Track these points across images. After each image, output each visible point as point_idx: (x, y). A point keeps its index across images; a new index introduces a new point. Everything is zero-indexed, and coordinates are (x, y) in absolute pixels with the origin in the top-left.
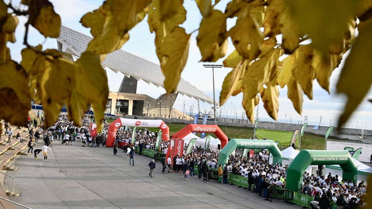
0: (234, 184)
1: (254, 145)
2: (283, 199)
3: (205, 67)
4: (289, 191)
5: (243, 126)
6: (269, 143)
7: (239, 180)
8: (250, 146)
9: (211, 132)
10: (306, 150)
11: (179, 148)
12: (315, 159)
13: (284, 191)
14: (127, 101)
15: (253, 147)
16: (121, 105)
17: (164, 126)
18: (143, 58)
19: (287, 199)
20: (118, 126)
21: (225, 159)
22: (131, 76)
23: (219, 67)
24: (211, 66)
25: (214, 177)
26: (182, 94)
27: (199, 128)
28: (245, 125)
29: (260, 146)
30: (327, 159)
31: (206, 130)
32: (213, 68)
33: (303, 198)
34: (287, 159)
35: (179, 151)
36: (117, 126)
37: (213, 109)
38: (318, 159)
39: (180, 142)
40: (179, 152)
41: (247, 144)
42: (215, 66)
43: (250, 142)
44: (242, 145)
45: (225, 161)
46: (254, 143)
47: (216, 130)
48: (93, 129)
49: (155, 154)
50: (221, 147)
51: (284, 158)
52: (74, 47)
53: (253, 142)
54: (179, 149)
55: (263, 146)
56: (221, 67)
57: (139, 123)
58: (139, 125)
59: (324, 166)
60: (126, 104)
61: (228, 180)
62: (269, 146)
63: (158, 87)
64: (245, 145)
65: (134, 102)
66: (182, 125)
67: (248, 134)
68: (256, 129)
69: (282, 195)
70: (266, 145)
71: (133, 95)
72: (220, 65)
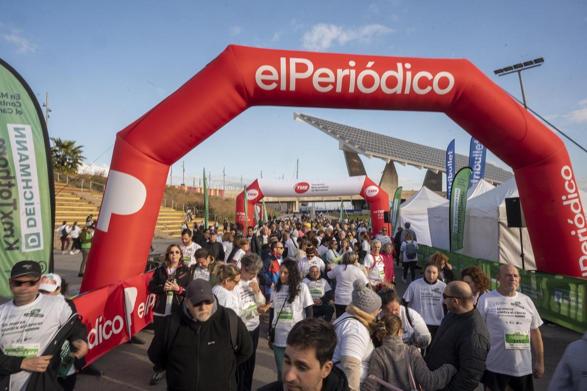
3: (500, 75)
17: (372, 191)
23: (534, 64)
24: (514, 70)
31: (369, 81)
32: (519, 71)
36: (249, 198)
42: (524, 67)
52: (350, 142)
56: (540, 65)
58: (304, 191)
72: (537, 61)
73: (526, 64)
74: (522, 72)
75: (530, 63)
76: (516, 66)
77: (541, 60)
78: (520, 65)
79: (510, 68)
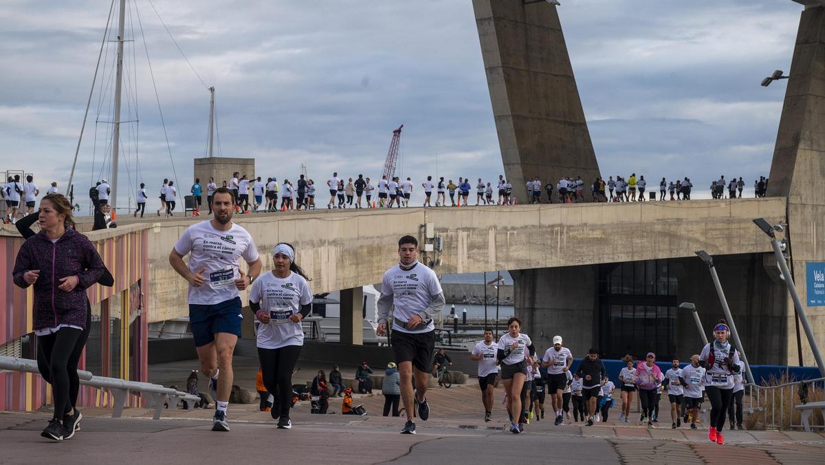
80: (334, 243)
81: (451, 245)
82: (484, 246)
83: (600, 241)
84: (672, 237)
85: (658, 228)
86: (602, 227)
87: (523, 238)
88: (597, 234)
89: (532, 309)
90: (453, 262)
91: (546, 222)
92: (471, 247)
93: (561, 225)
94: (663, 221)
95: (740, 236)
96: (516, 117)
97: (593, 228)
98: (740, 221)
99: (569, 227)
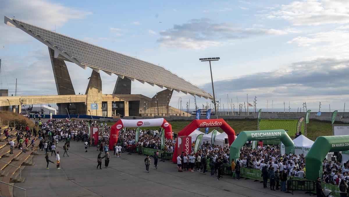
0: (249, 179)
1: (265, 136)
2: (304, 190)
3: (202, 61)
4: (310, 181)
5: (244, 118)
6: (280, 132)
7: (254, 174)
8: (261, 137)
9: (217, 126)
10: (323, 137)
11: (187, 145)
12: (333, 146)
13: (305, 182)
14: (123, 102)
15: (264, 138)
16: (117, 107)
17: (166, 125)
18: (135, 58)
19: (309, 190)
20: (120, 128)
21: (237, 153)
22: (125, 77)
23: (216, 59)
24: (208, 60)
25: (227, 173)
26: (178, 91)
27: (205, 124)
28: (246, 117)
29: (271, 137)
30: (346, 145)
31: (212, 124)
33: (326, 187)
34: (300, 148)
35: (187, 148)
36: (118, 128)
37: (213, 103)
38: (337, 145)
39: (187, 139)
40: (187, 150)
41: (258, 136)
42: (212, 60)
43: (261, 133)
44: (252, 137)
45: (237, 155)
46: (265, 134)
47: (222, 124)
48: (94, 133)
49: (162, 154)
50: (228, 141)
51: (297, 147)
52: (66, 53)
53: (263, 133)
54: (187, 147)
55: (274, 137)
56: (218, 60)
57: (141, 123)
58: (141, 125)
59: (340, 152)
60: (121, 105)
61: (243, 175)
62: (281, 135)
63: (153, 86)
64: (256, 137)
65: (130, 102)
66: (183, 122)
67: (251, 125)
68: (260, 120)
69: (303, 186)
70: (277, 135)
71: (128, 95)
72: (217, 58)
73: (213, 58)
74: (211, 61)
75: (215, 58)
76: (208, 59)
77: (219, 58)
78: (210, 59)
79: (206, 59)
80: (1, 100)
81: (26, 101)
82: (32, 101)
83: (52, 100)
84: (65, 100)
85: (63, 99)
86: (53, 99)
87: (38, 100)
88: (52, 99)
89: (60, 111)
90: (26, 103)
91: (42, 98)
92: (29, 101)
93: (45, 98)
94: (64, 98)
95: (78, 100)
96: (58, 83)
97: (51, 99)
98: (78, 98)
99: (47, 99)
